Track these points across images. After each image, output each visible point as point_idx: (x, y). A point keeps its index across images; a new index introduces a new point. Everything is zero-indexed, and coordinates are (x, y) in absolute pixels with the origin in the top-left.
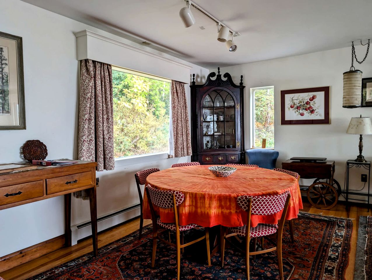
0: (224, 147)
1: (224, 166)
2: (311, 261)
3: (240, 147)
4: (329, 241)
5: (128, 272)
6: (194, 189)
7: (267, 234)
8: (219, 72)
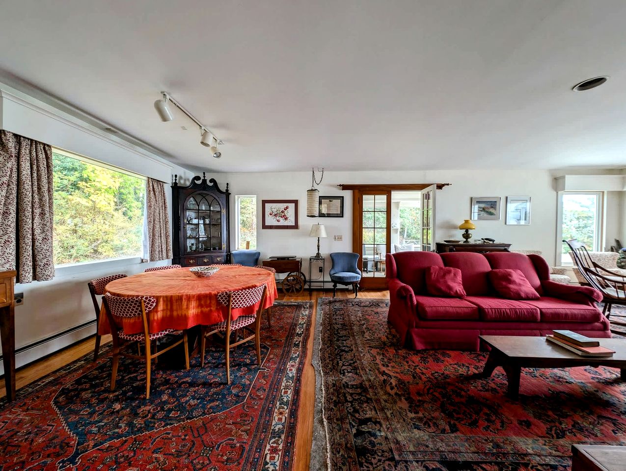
0: (210, 249)
1: (207, 267)
2: (283, 340)
3: (225, 249)
4: (297, 321)
5: (70, 407)
6: (170, 291)
7: (246, 324)
8: (204, 177)
